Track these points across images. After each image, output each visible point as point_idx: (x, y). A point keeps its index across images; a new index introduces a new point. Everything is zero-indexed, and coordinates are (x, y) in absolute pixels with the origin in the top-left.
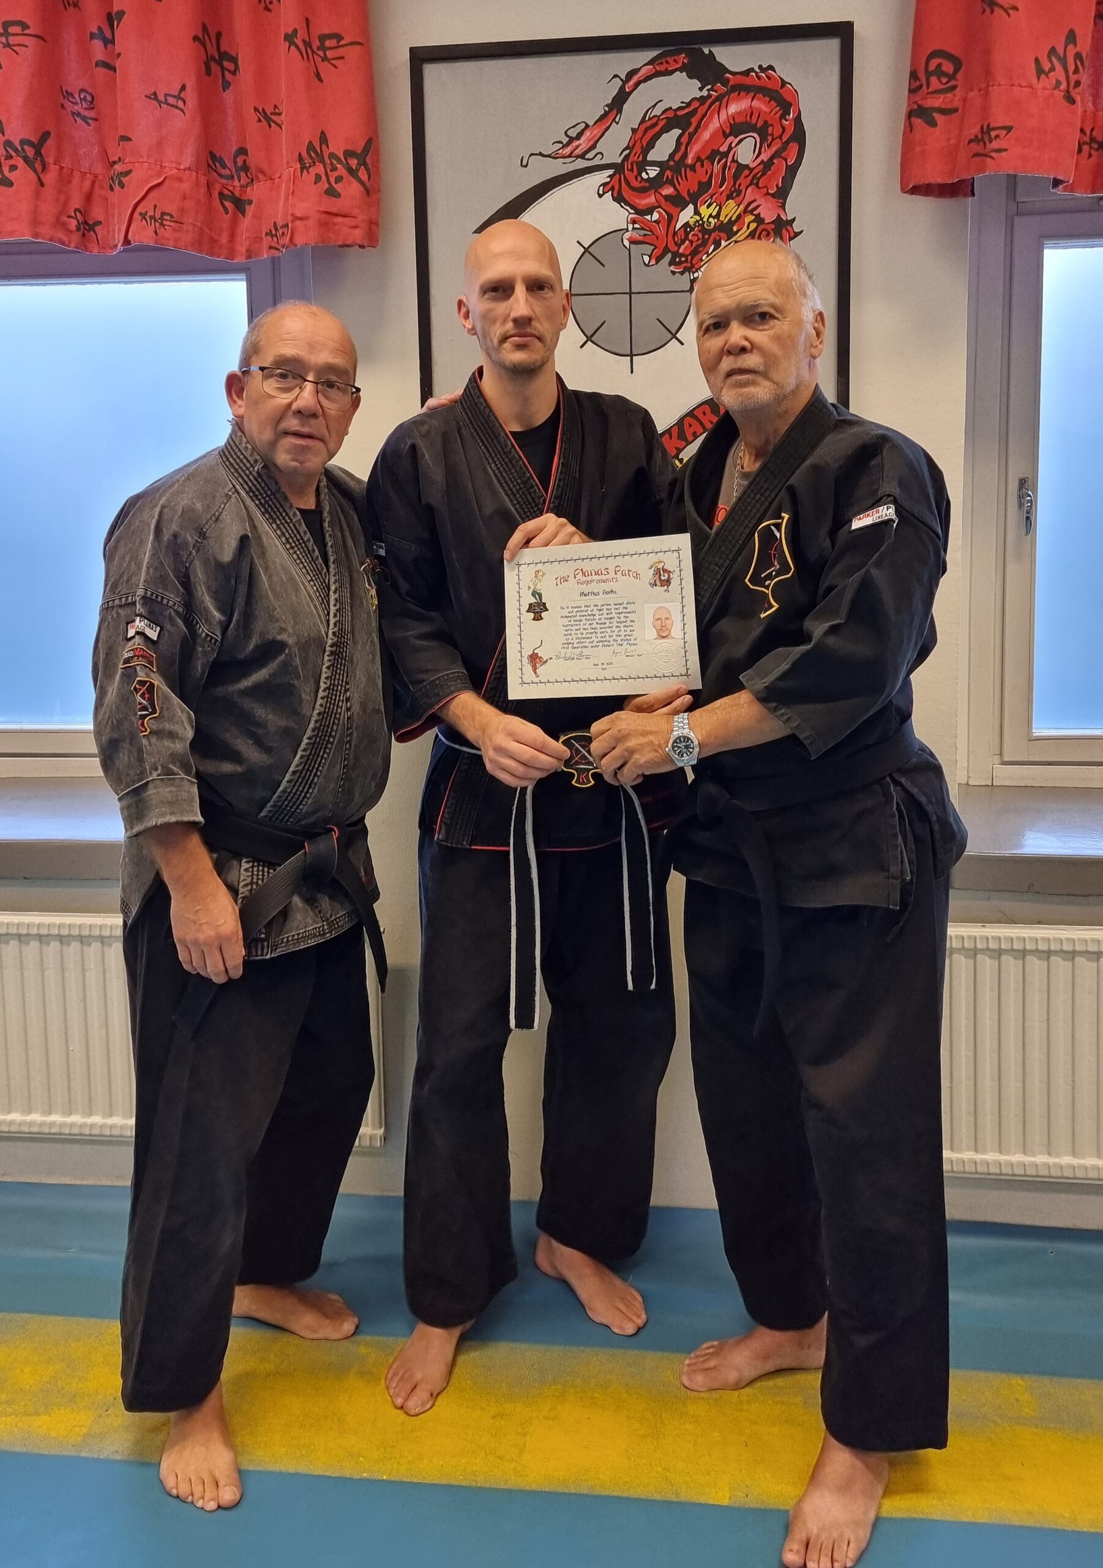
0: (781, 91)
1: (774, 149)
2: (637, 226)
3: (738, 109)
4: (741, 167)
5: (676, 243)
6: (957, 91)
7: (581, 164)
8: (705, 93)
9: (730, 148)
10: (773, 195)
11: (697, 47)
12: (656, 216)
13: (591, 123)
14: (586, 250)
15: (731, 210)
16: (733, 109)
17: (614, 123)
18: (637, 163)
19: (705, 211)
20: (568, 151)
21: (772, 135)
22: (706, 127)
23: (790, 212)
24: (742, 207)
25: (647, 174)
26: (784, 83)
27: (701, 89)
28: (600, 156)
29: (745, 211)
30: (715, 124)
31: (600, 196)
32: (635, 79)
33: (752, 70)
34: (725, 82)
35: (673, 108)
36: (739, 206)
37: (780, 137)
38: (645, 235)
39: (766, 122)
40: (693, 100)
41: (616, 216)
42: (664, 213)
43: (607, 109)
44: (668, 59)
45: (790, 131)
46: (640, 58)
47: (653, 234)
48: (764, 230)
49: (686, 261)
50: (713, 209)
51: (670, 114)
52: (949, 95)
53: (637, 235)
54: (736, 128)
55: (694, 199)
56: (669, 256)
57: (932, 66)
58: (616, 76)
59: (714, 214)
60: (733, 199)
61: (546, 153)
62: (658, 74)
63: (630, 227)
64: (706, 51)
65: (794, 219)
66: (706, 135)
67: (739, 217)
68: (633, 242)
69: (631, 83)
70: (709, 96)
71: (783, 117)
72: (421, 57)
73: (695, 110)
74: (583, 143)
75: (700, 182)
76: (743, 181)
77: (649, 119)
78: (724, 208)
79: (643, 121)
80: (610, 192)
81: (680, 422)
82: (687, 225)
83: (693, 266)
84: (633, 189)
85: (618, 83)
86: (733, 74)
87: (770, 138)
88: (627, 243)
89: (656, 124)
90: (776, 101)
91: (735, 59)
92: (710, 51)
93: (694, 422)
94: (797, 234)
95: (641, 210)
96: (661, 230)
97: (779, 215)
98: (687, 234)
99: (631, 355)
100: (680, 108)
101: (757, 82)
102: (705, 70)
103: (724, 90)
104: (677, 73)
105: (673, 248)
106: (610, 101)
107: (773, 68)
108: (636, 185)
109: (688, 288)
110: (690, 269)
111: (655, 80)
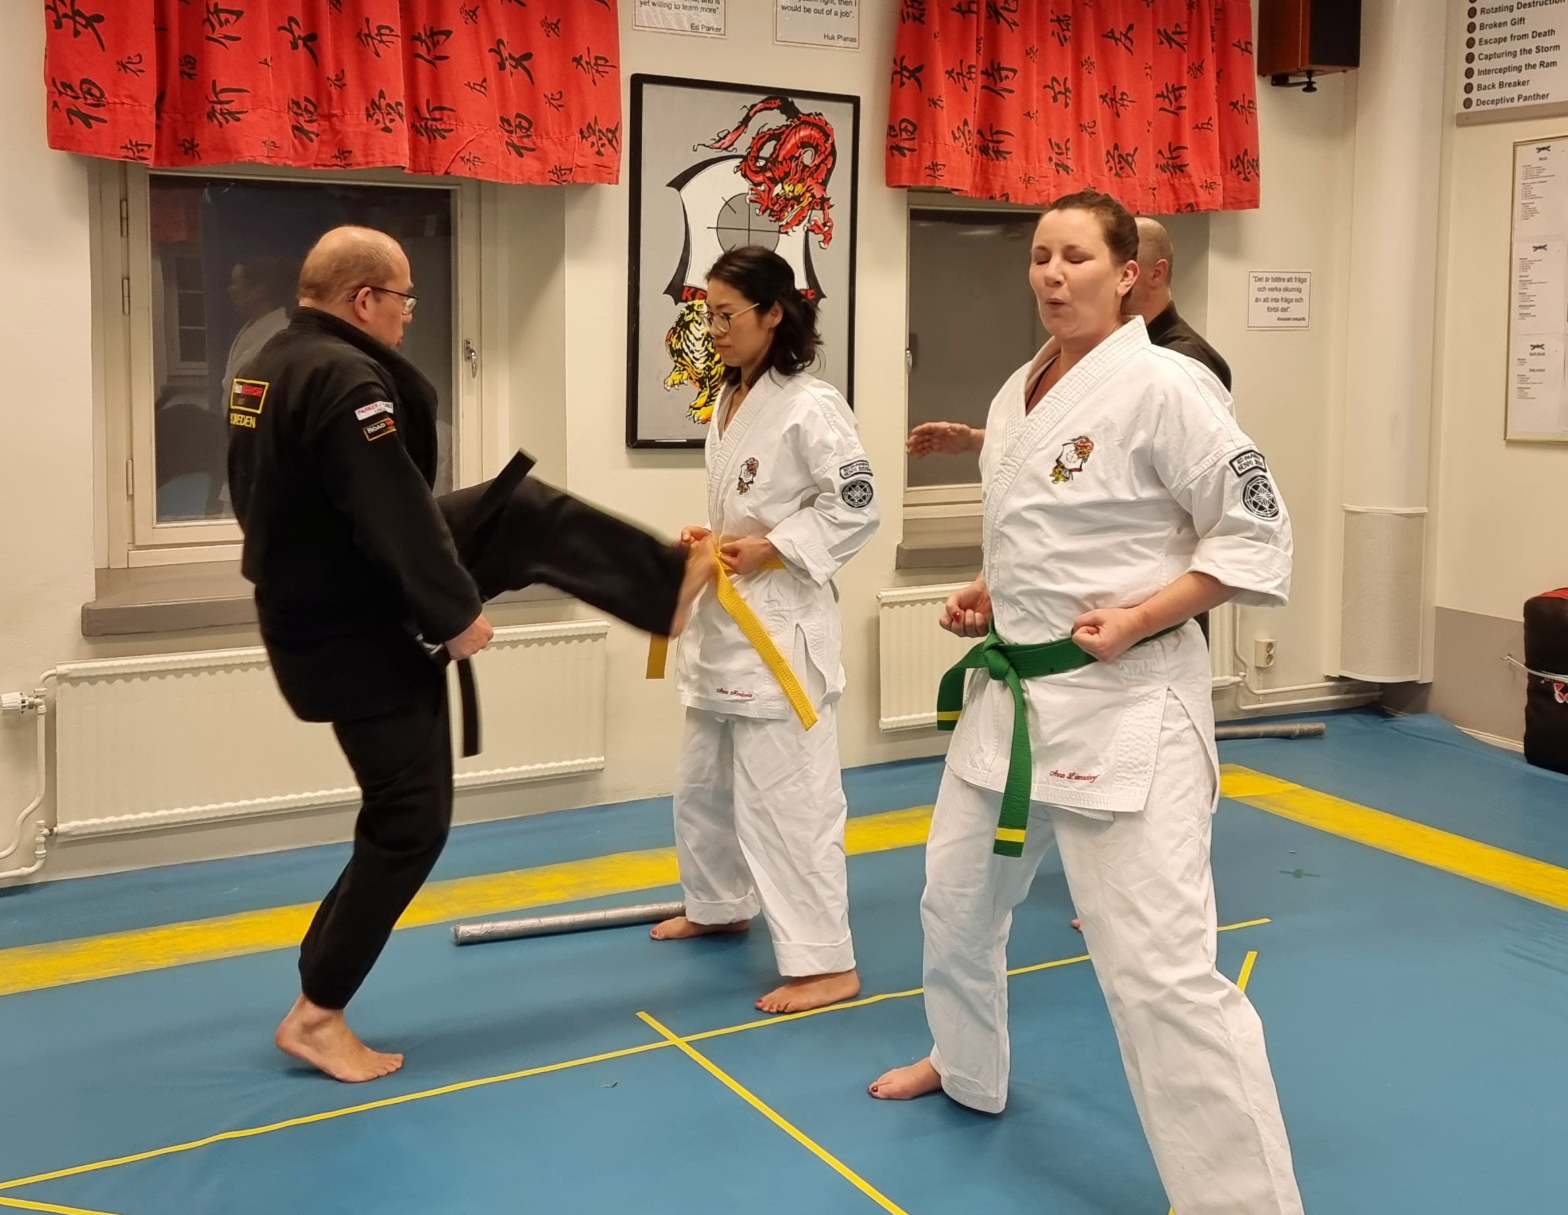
0: (826, 128)
1: (821, 158)
2: (753, 192)
3: (805, 134)
4: (806, 166)
5: (772, 204)
6: (916, 141)
7: (725, 153)
8: (789, 123)
9: (800, 155)
11: (785, 97)
12: (763, 188)
13: (731, 131)
14: (727, 203)
15: (799, 189)
16: (802, 133)
17: (743, 133)
18: (754, 157)
19: (786, 187)
20: (718, 145)
21: (820, 150)
22: (789, 142)
23: (828, 194)
24: (805, 188)
25: (759, 163)
26: (827, 124)
27: (787, 120)
28: (735, 150)
29: (807, 191)
30: (793, 141)
31: (735, 173)
32: (755, 110)
33: (811, 114)
34: (799, 119)
35: (773, 128)
36: (803, 187)
37: (824, 152)
38: (757, 198)
39: (817, 143)
40: (783, 126)
41: (744, 186)
42: (767, 187)
43: (739, 124)
44: (771, 101)
45: (829, 150)
46: (758, 98)
47: (761, 197)
48: (815, 202)
49: (776, 215)
50: (791, 188)
51: (771, 132)
52: (911, 142)
53: (753, 198)
54: (804, 144)
55: (782, 181)
56: (768, 212)
57: (903, 125)
58: (745, 106)
59: (791, 190)
60: (801, 183)
61: (706, 144)
62: (766, 109)
63: (750, 192)
64: (790, 100)
65: (829, 198)
66: (789, 146)
67: (804, 193)
68: (751, 201)
69: (753, 111)
70: (791, 125)
71: (825, 142)
72: (638, 81)
73: (783, 132)
74: (727, 142)
75: (785, 172)
76: (806, 174)
77: (761, 133)
78: (796, 187)
79: (758, 134)
80: (740, 171)
82: (778, 195)
84: (752, 171)
85: (745, 111)
86: (803, 115)
87: (819, 152)
88: (748, 201)
89: (764, 137)
90: (823, 133)
91: (803, 106)
92: (792, 102)
94: (832, 206)
95: (756, 184)
96: (765, 196)
97: (822, 194)
98: (778, 200)
100: (776, 130)
101: (815, 122)
102: (789, 110)
103: (798, 122)
104: (775, 110)
105: (771, 207)
106: (741, 120)
107: (821, 114)
108: (754, 169)
109: (777, 230)
110: (779, 219)
111: (764, 111)
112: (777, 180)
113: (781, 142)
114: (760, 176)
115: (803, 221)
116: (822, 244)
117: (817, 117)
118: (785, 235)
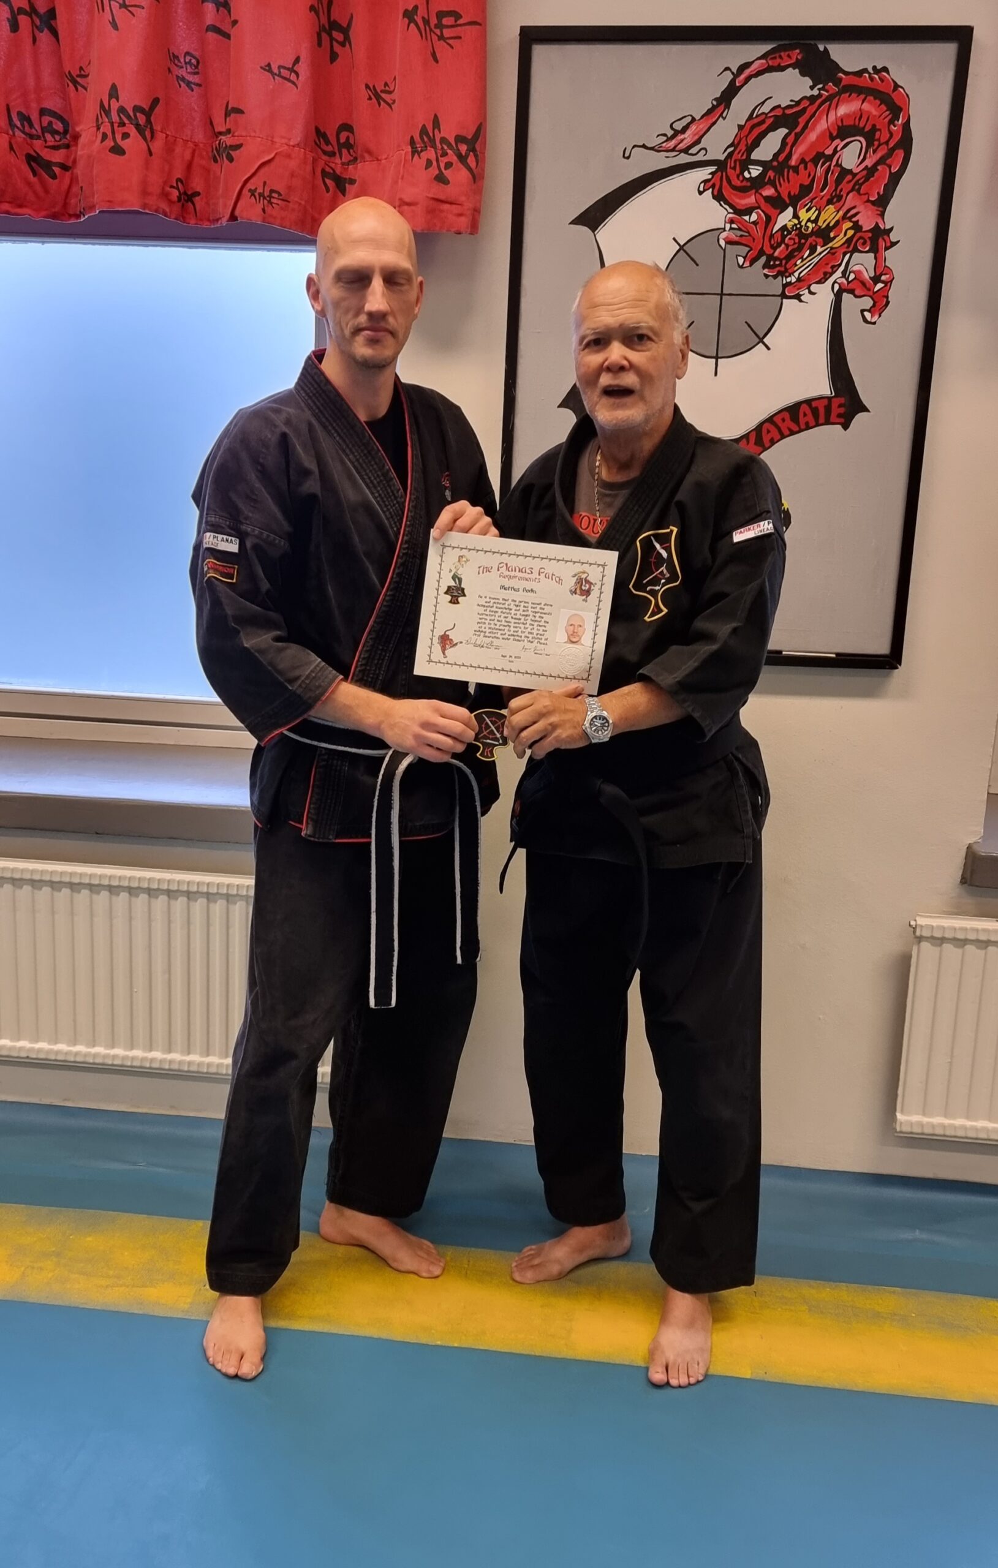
1: (879, 155)
2: (734, 226)
3: (847, 111)
5: (772, 246)
7: (684, 159)
8: (815, 92)
11: (812, 42)
12: (754, 217)
13: (697, 117)
15: (830, 215)
17: (721, 119)
18: (740, 161)
19: (804, 215)
20: (672, 144)
21: (879, 140)
22: (813, 129)
24: (841, 213)
25: (750, 173)
26: (897, 86)
27: (812, 88)
28: (703, 152)
31: (700, 193)
32: (747, 72)
33: (865, 70)
36: (838, 211)
37: (887, 143)
38: (741, 236)
39: (874, 126)
42: (763, 214)
43: (715, 103)
44: (782, 54)
45: (897, 138)
46: (753, 51)
48: (861, 238)
49: (780, 265)
51: (778, 112)
53: (733, 236)
58: (727, 69)
59: (813, 218)
60: (833, 204)
62: (769, 69)
64: (821, 48)
65: (892, 229)
66: (813, 136)
68: (729, 242)
69: (742, 77)
70: (820, 95)
72: (531, 37)
73: (804, 110)
76: (845, 186)
77: (757, 116)
78: (822, 213)
79: (750, 117)
80: (711, 190)
81: (759, 428)
83: (786, 270)
84: (735, 188)
85: (729, 76)
86: (846, 73)
87: (876, 143)
89: (763, 122)
90: (886, 105)
91: (850, 58)
92: (825, 48)
93: (772, 428)
94: (894, 244)
95: (740, 210)
96: (758, 232)
97: (877, 224)
99: (717, 358)
104: (790, 69)
105: (769, 251)
106: (718, 95)
107: (885, 69)
108: (737, 182)
109: (779, 292)
110: (782, 274)
111: (767, 74)
112: (784, 201)
113: (798, 130)
114: (749, 196)
115: (831, 274)
116: (868, 315)
118: (796, 301)
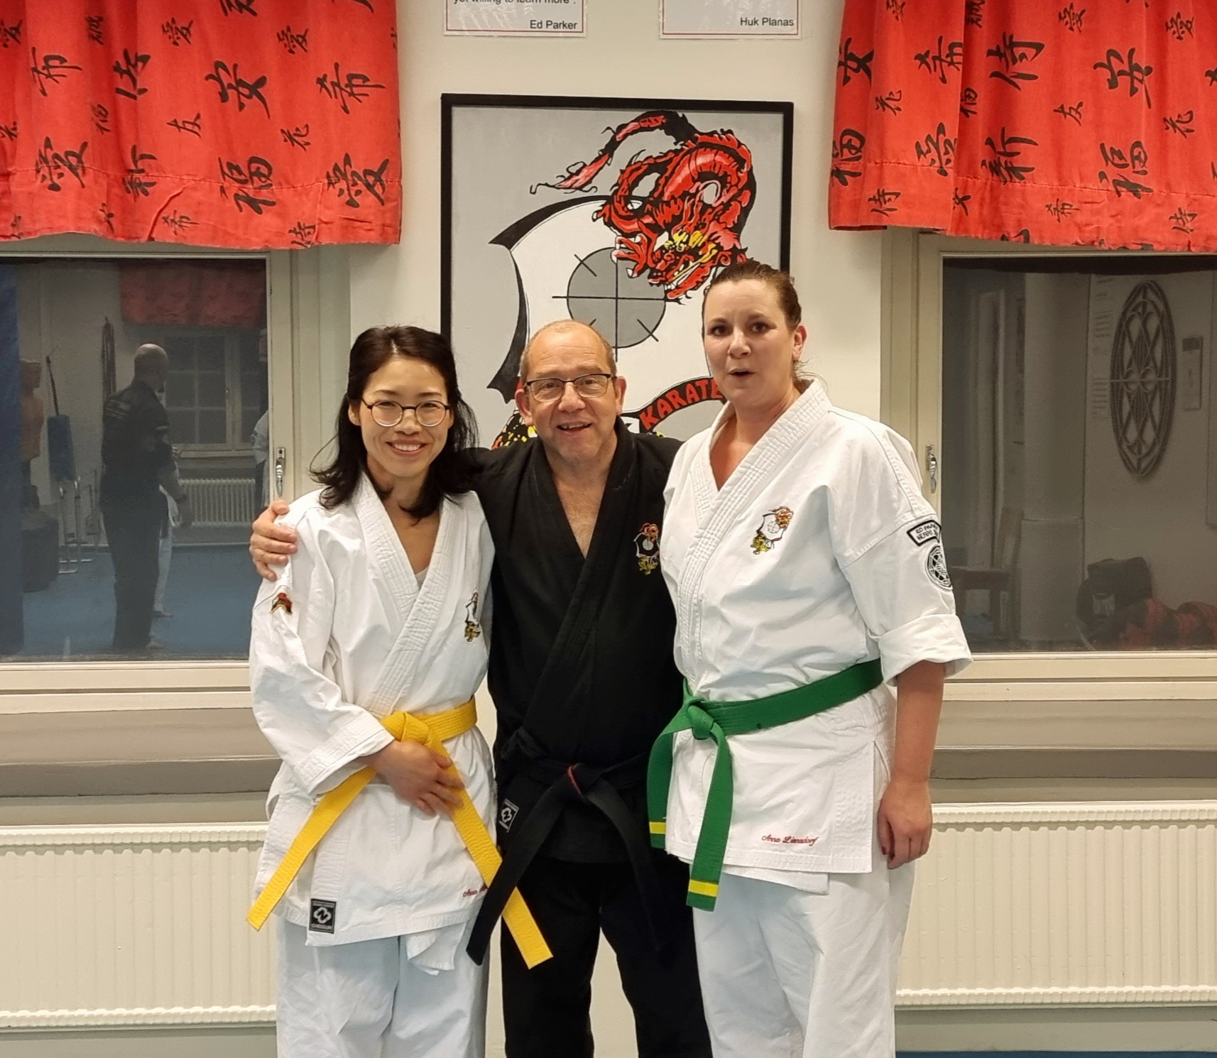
0: (738, 150)
1: (731, 194)
2: (623, 246)
3: (705, 162)
4: (706, 206)
5: (654, 262)
6: (860, 160)
7: (579, 194)
8: (678, 147)
9: (697, 191)
10: (730, 229)
11: (673, 111)
12: (638, 239)
13: (588, 164)
14: (582, 262)
15: (697, 238)
16: (700, 161)
17: (606, 165)
18: (625, 197)
19: (677, 238)
20: (569, 183)
21: (730, 183)
22: (679, 174)
23: (743, 244)
24: (706, 237)
25: (632, 206)
26: (740, 144)
27: (676, 144)
28: (594, 189)
29: (709, 240)
30: (686, 171)
31: (594, 220)
32: (624, 131)
33: (715, 132)
34: (695, 140)
35: (654, 156)
36: (704, 235)
37: (736, 185)
38: (629, 253)
39: (725, 172)
40: (669, 151)
41: (608, 237)
42: (645, 238)
43: (601, 153)
44: (651, 118)
45: (743, 181)
46: (629, 116)
47: (636, 253)
48: (723, 255)
50: (684, 237)
51: (651, 161)
52: (855, 163)
53: (622, 253)
54: (703, 176)
55: (669, 228)
56: (648, 272)
57: (845, 140)
58: (609, 128)
59: (684, 240)
60: (699, 230)
61: (551, 184)
62: (641, 130)
63: (618, 246)
64: (680, 115)
65: (746, 249)
66: (679, 179)
67: (704, 244)
68: (619, 258)
69: (621, 134)
70: (682, 149)
71: (738, 170)
72: (450, 102)
74: (581, 179)
75: (673, 216)
76: (708, 217)
77: (635, 163)
78: (692, 237)
79: (629, 165)
80: (602, 218)
82: (662, 248)
83: (667, 280)
84: (621, 217)
85: (610, 134)
86: (701, 134)
87: (728, 185)
88: (615, 259)
89: (639, 168)
90: (733, 158)
91: (701, 122)
92: (684, 115)
93: (664, 403)
95: (627, 234)
96: (642, 251)
97: (735, 245)
98: (662, 255)
99: (615, 347)
100: (659, 157)
101: (719, 142)
102: (680, 129)
103: (694, 145)
104: (658, 130)
105: (652, 265)
106: (603, 148)
107: (730, 132)
108: (623, 213)
109: (663, 297)
110: (662, 283)
111: (639, 133)
112: (660, 226)
114: (634, 223)
115: (702, 283)
117: (724, 137)
118: (676, 304)
